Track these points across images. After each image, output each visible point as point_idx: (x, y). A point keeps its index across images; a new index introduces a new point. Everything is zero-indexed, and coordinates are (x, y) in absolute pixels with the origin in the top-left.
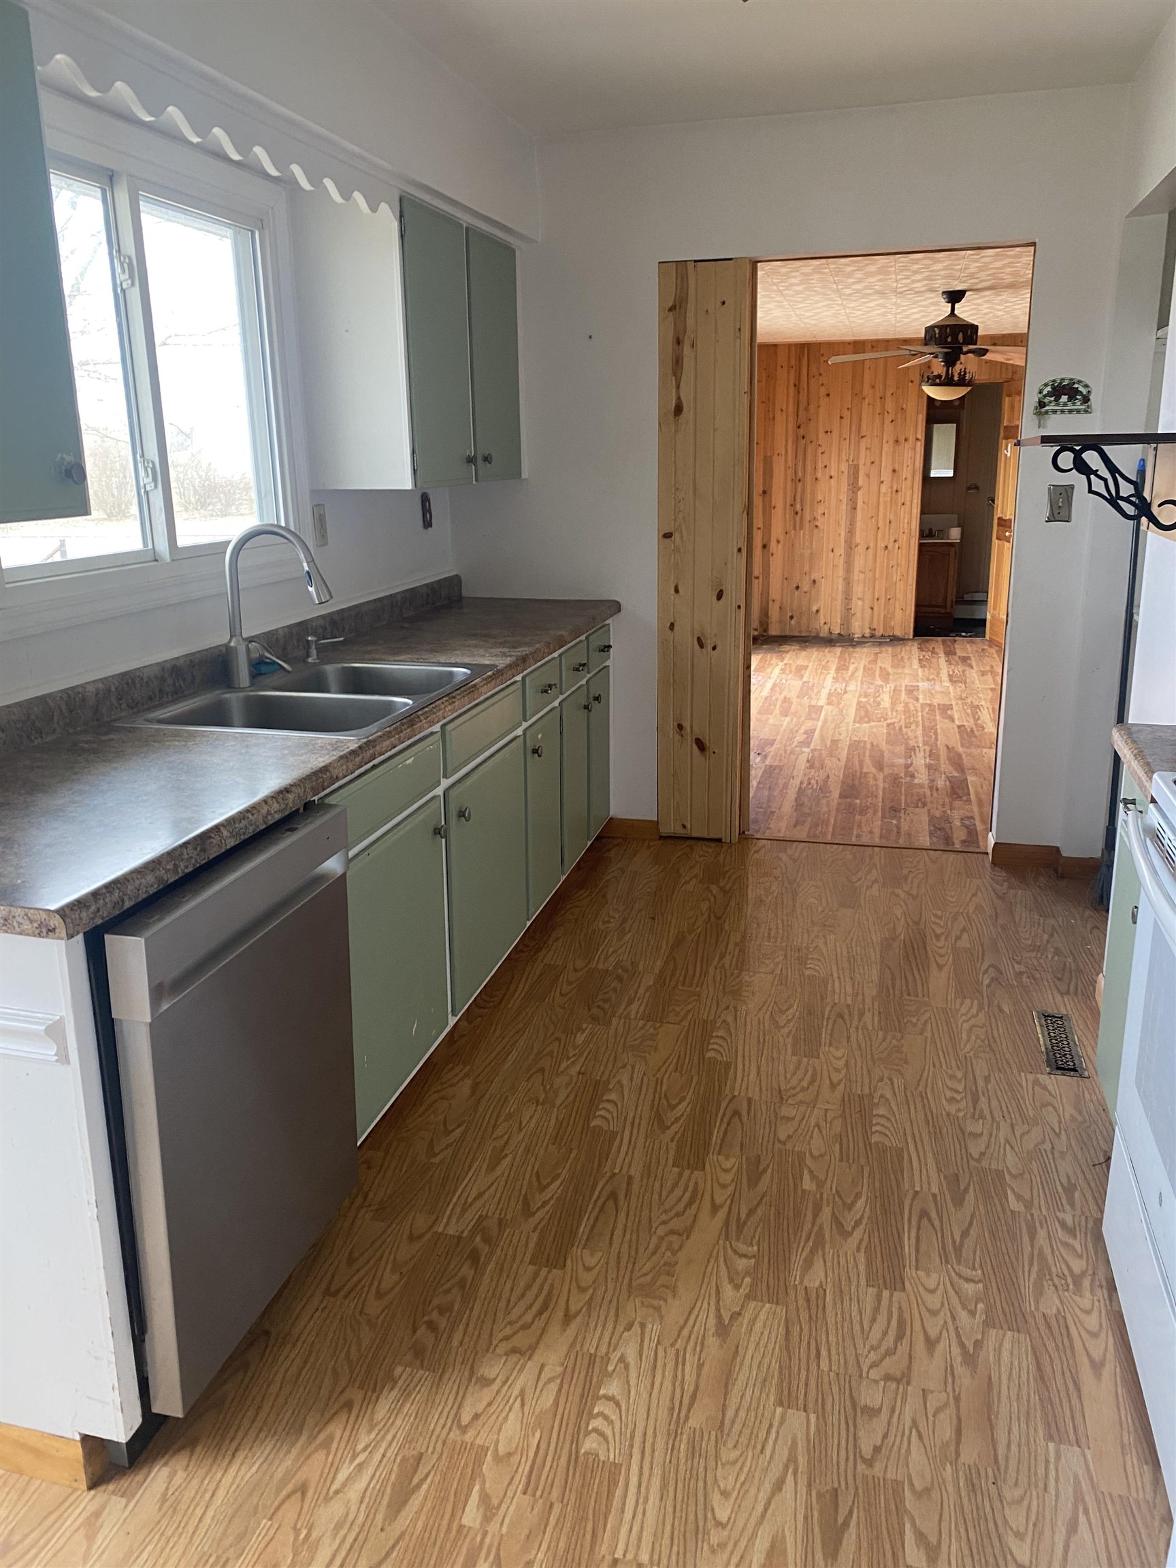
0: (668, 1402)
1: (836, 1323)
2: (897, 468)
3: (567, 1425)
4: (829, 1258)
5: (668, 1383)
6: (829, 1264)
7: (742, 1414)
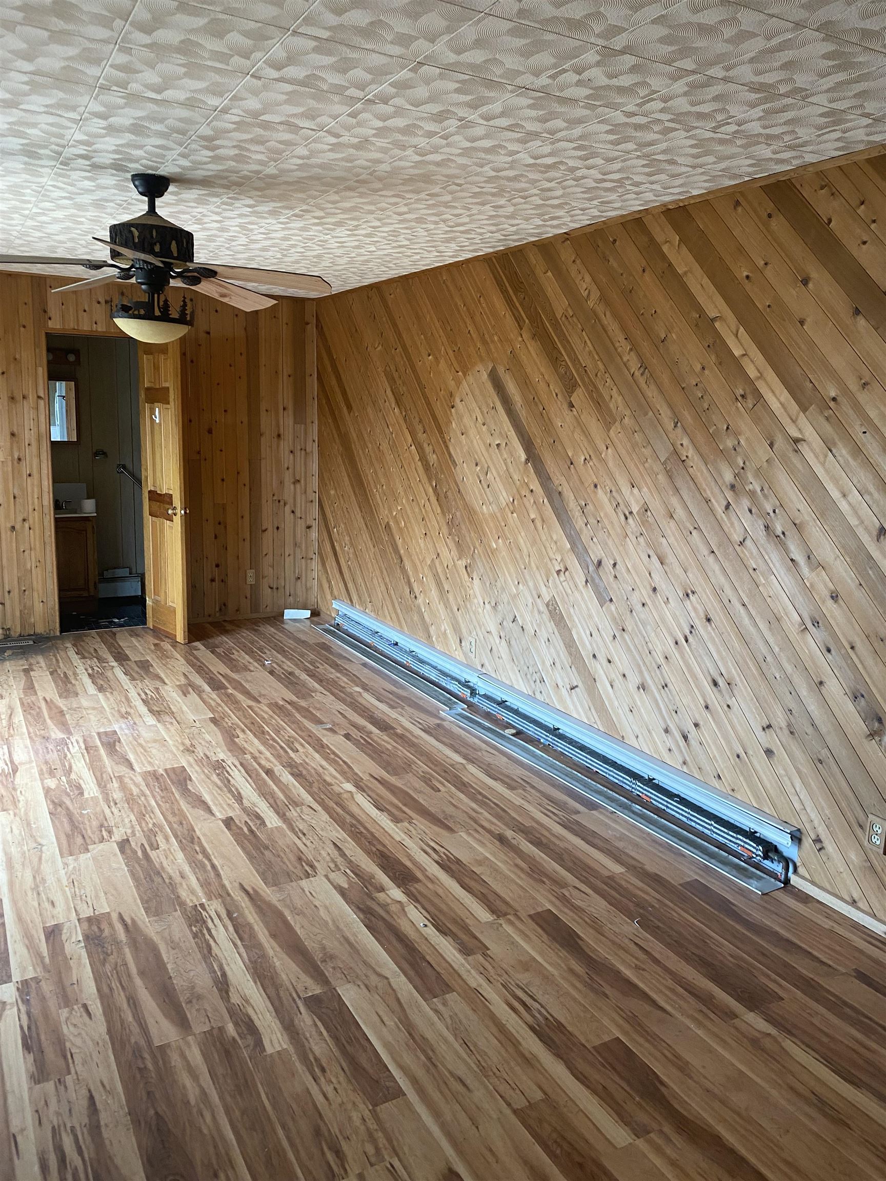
2: (15, 430)
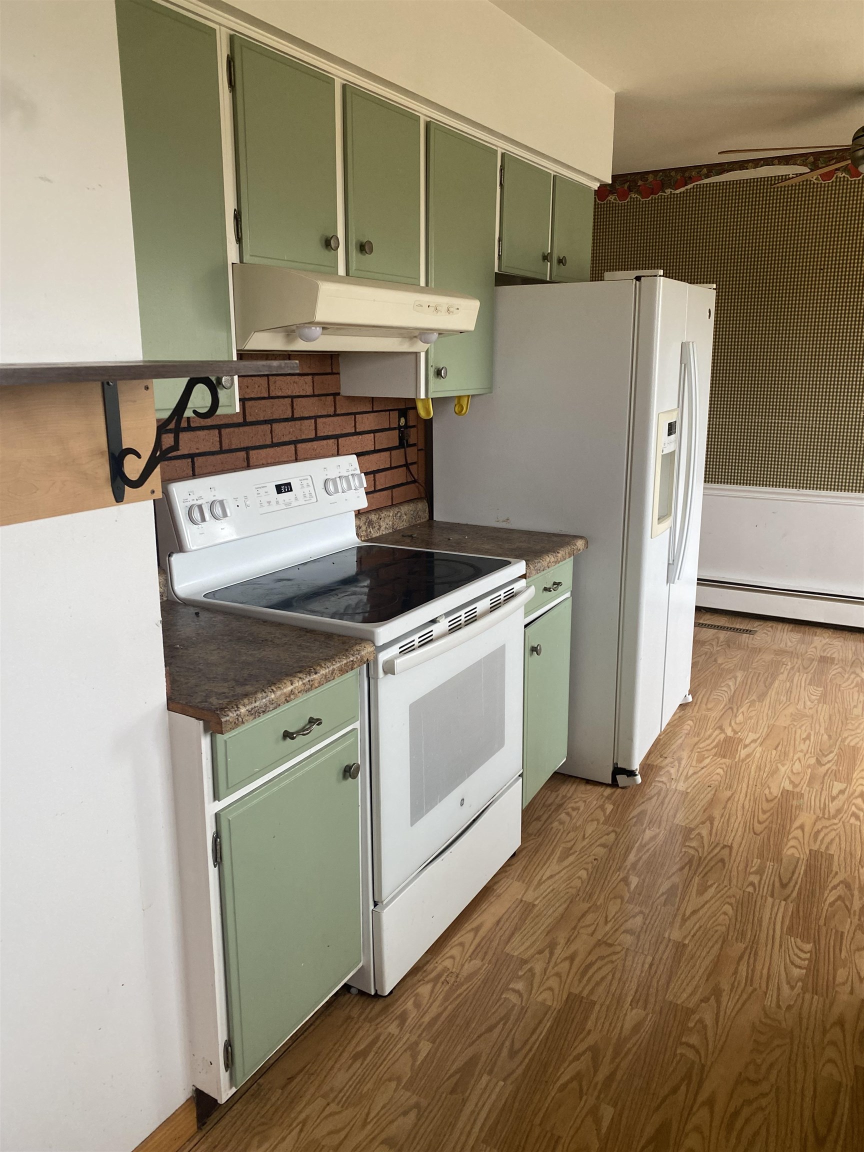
0: (758, 958)
1: (631, 982)
3: (824, 959)
4: (617, 1031)
5: (759, 967)
6: (619, 1025)
7: (710, 944)
